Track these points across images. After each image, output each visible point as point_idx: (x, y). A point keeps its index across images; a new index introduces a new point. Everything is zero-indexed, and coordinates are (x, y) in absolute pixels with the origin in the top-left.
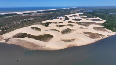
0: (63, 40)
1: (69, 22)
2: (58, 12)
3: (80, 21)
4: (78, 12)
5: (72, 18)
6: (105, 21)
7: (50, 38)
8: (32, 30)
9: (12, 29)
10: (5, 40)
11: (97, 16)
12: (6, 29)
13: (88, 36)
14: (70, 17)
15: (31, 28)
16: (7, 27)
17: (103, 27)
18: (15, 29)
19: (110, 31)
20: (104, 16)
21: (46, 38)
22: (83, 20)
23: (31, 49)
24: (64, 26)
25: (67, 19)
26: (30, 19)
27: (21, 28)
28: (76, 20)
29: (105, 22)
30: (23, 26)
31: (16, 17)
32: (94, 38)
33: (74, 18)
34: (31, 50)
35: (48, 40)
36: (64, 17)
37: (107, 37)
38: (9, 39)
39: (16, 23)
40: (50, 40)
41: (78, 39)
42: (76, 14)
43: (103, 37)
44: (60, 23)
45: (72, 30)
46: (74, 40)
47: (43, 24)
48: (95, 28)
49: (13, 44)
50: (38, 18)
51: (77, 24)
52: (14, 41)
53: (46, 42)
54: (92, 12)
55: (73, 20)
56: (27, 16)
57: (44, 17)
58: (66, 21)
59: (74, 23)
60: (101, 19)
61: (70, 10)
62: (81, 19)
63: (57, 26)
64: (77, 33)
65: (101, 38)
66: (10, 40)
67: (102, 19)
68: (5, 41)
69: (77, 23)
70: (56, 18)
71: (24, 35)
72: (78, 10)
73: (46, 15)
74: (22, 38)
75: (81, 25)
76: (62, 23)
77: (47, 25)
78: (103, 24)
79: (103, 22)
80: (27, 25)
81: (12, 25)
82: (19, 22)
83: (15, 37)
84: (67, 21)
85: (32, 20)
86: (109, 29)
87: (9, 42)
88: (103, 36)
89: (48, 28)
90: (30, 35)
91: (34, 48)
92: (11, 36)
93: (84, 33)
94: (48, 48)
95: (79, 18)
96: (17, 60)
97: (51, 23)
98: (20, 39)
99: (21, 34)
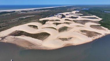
0: (60, 39)
1: (66, 20)
2: (55, 10)
3: (77, 19)
4: (75, 10)
5: (69, 16)
7: (47, 36)
8: (29, 27)
9: (9, 27)
10: (1, 38)
12: (3, 27)
13: (85, 35)
14: (67, 14)
15: (28, 26)
16: (4, 24)
17: (100, 25)
18: (12, 27)
19: (107, 29)
20: (100, 14)
21: (42, 36)
22: (80, 18)
23: (27, 48)
24: (61, 23)
25: (63, 16)
26: (28, 16)
27: (18, 25)
29: (101, 20)
30: (21, 24)
31: (14, 15)
32: (91, 37)
33: (71, 16)
34: (27, 49)
35: (45, 39)
36: (61, 15)
37: (105, 35)
38: (5, 37)
39: (14, 20)
40: (47, 39)
41: (75, 38)
42: (73, 12)
43: (101, 36)
44: (57, 20)
45: (69, 28)
46: (71, 38)
47: (40, 22)
48: (91, 26)
49: (9, 42)
50: (35, 16)
51: (74, 22)
52: (10, 39)
53: (43, 40)
56: (25, 13)
57: (41, 14)
59: (71, 21)
60: (97, 17)
61: (66, 8)
62: (78, 17)
63: (54, 23)
64: (74, 31)
65: (98, 37)
66: (6, 38)
68: (1, 39)
69: (74, 21)
70: (53, 15)
71: (21, 33)
72: (74, 8)
73: (44, 12)
74: (19, 35)
75: (78, 23)
76: (59, 20)
77: (44, 22)
78: (100, 22)
79: (99, 20)
81: (10, 22)
82: (16, 20)
83: (11, 34)
84: (64, 19)
85: (29, 18)
86: (106, 27)
87: (5, 41)
88: (100, 34)
89: (45, 26)
90: (26, 33)
91: (30, 47)
92: (8, 34)
93: (81, 31)
94: (45, 47)
95: (76, 16)
96: (11, 60)
97: (48, 20)
98: (16, 37)
99: (18, 32)
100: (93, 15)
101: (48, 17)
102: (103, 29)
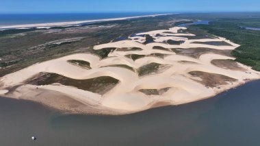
0: (142, 91)
1: (155, 48)
2: (129, 25)
3: (181, 46)
4: (176, 24)
5: (162, 39)
6: (237, 46)
7: (111, 85)
8: (71, 65)
9: (24, 64)
10: (6, 89)
11: (219, 34)
12: (10, 64)
13: (198, 81)
14: (158, 35)
15: (69, 61)
16: (13, 58)
17: (234, 59)
18: (31, 64)
19: (249, 68)
20: (235, 34)
21: (101, 85)
22: (188, 44)
23: (68, 111)
24: (143, 56)
25: (149, 40)
26: (66, 40)
27: (44, 60)
28: (170, 42)
29: (237, 49)
30: (51, 57)
31: (34, 36)
32: (212, 86)
33: (167, 39)
34: (66, 113)
35: (107, 91)
36: (143, 36)
37: (244, 82)
38: (17, 87)
39: (34, 49)
40: (111, 91)
41: (177, 89)
42: (171, 30)
43: (235, 84)
44: (135, 49)
45: (163, 66)
46: (166, 89)
47: (96, 52)
48: (214, 62)
49: (25, 98)
50: (84, 39)
51: (174, 53)
52: (28, 92)
53: (102, 94)
54: (207, 25)
55: (164, 42)
56: (60, 33)
57: (98, 36)
58: (147, 45)
59: (166, 49)
60: (228, 41)
61: (157, 20)
62: (183, 42)
63: (128, 56)
64: (174, 74)
65: (229, 86)
66: (18, 89)
67: (231, 41)
68: (7, 91)
69: (174, 50)
70: (125, 37)
71: (51, 78)
72: (175, 21)
73: (103, 30)
74: (47, 84)
75: (183, 54)
76: (140, 49)
77: (104, 54)
78: (233, 53)
79: (233, 48)
80: (60, 55)
81: (26, 53)
82: (40, 47)
83: (31, 81)
84: (152, 45)
85: (70, 43)
86: (248, 65)
87: (16, 95)
88: (234, 80)
89: (107, 61)
90: (65, 77)
91: (73, 109)
92: (22, 81)
93: (190, 73)
94: (107, 109)
95: (178, 39)
96: (33, 138)
97: (114, 49)
98: (41, 87)
99: (45, 76)
100: (219, 35)
101: (113, 42)
102: (240, 69)
